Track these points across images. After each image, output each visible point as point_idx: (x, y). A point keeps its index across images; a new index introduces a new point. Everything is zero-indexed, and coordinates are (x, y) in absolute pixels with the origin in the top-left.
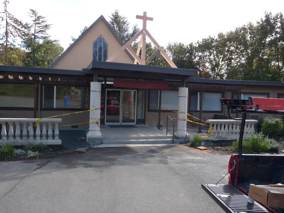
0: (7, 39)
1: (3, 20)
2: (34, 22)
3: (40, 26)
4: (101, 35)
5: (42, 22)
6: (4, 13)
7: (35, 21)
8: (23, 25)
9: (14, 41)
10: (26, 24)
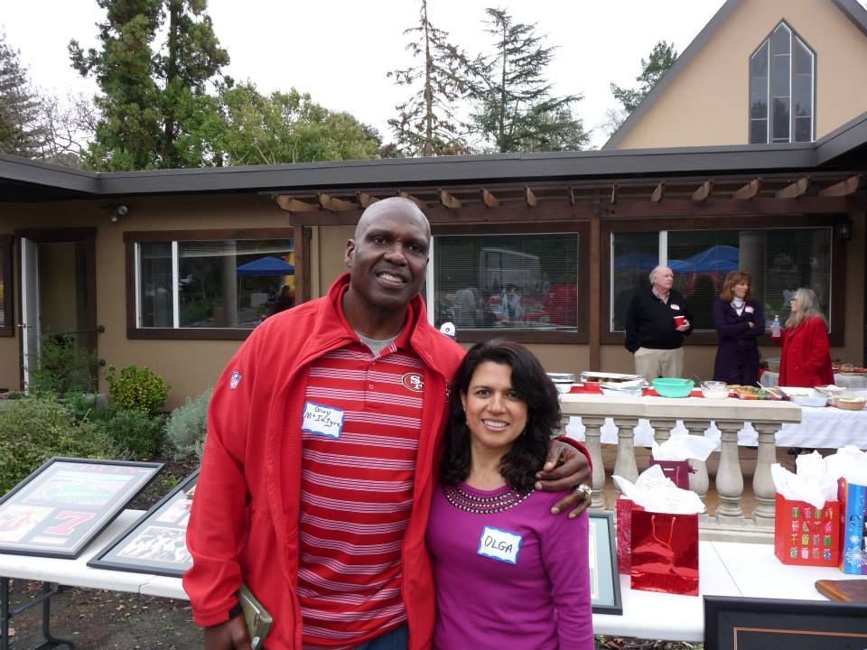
0: (429, 109)
1: (418, 51)
2: (502, 50)
3: (518, 60)
4: (783, 20)
6: (421, 29)
7: (505, 43)
8: (470, 63)
9: (450, 115)
10: (480, 60)
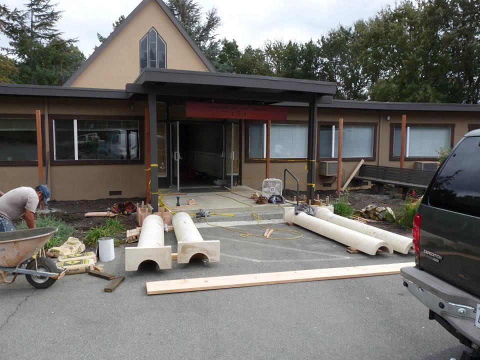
2: (30, 8)
3: (41, 16)
4: (153, 27)
5: (44, 8)
7: (31, 5)
8: (10, 13)
10: (16, 12)
